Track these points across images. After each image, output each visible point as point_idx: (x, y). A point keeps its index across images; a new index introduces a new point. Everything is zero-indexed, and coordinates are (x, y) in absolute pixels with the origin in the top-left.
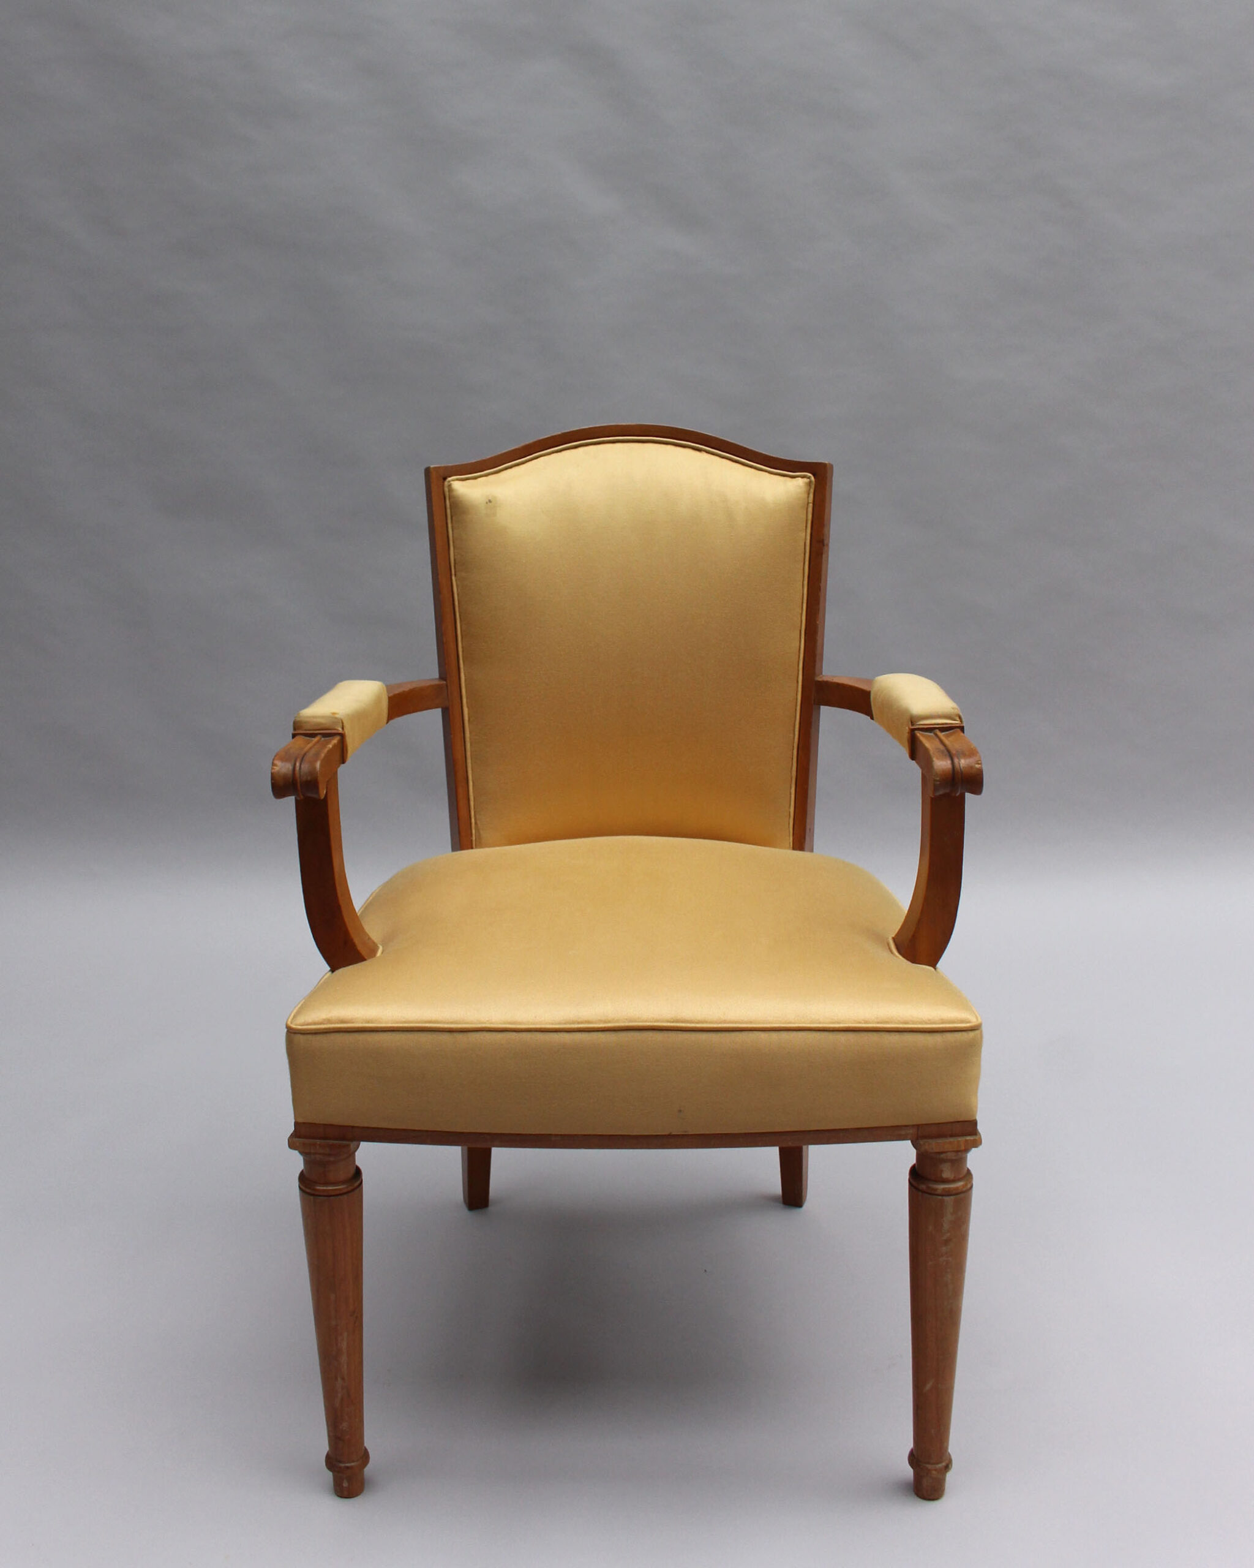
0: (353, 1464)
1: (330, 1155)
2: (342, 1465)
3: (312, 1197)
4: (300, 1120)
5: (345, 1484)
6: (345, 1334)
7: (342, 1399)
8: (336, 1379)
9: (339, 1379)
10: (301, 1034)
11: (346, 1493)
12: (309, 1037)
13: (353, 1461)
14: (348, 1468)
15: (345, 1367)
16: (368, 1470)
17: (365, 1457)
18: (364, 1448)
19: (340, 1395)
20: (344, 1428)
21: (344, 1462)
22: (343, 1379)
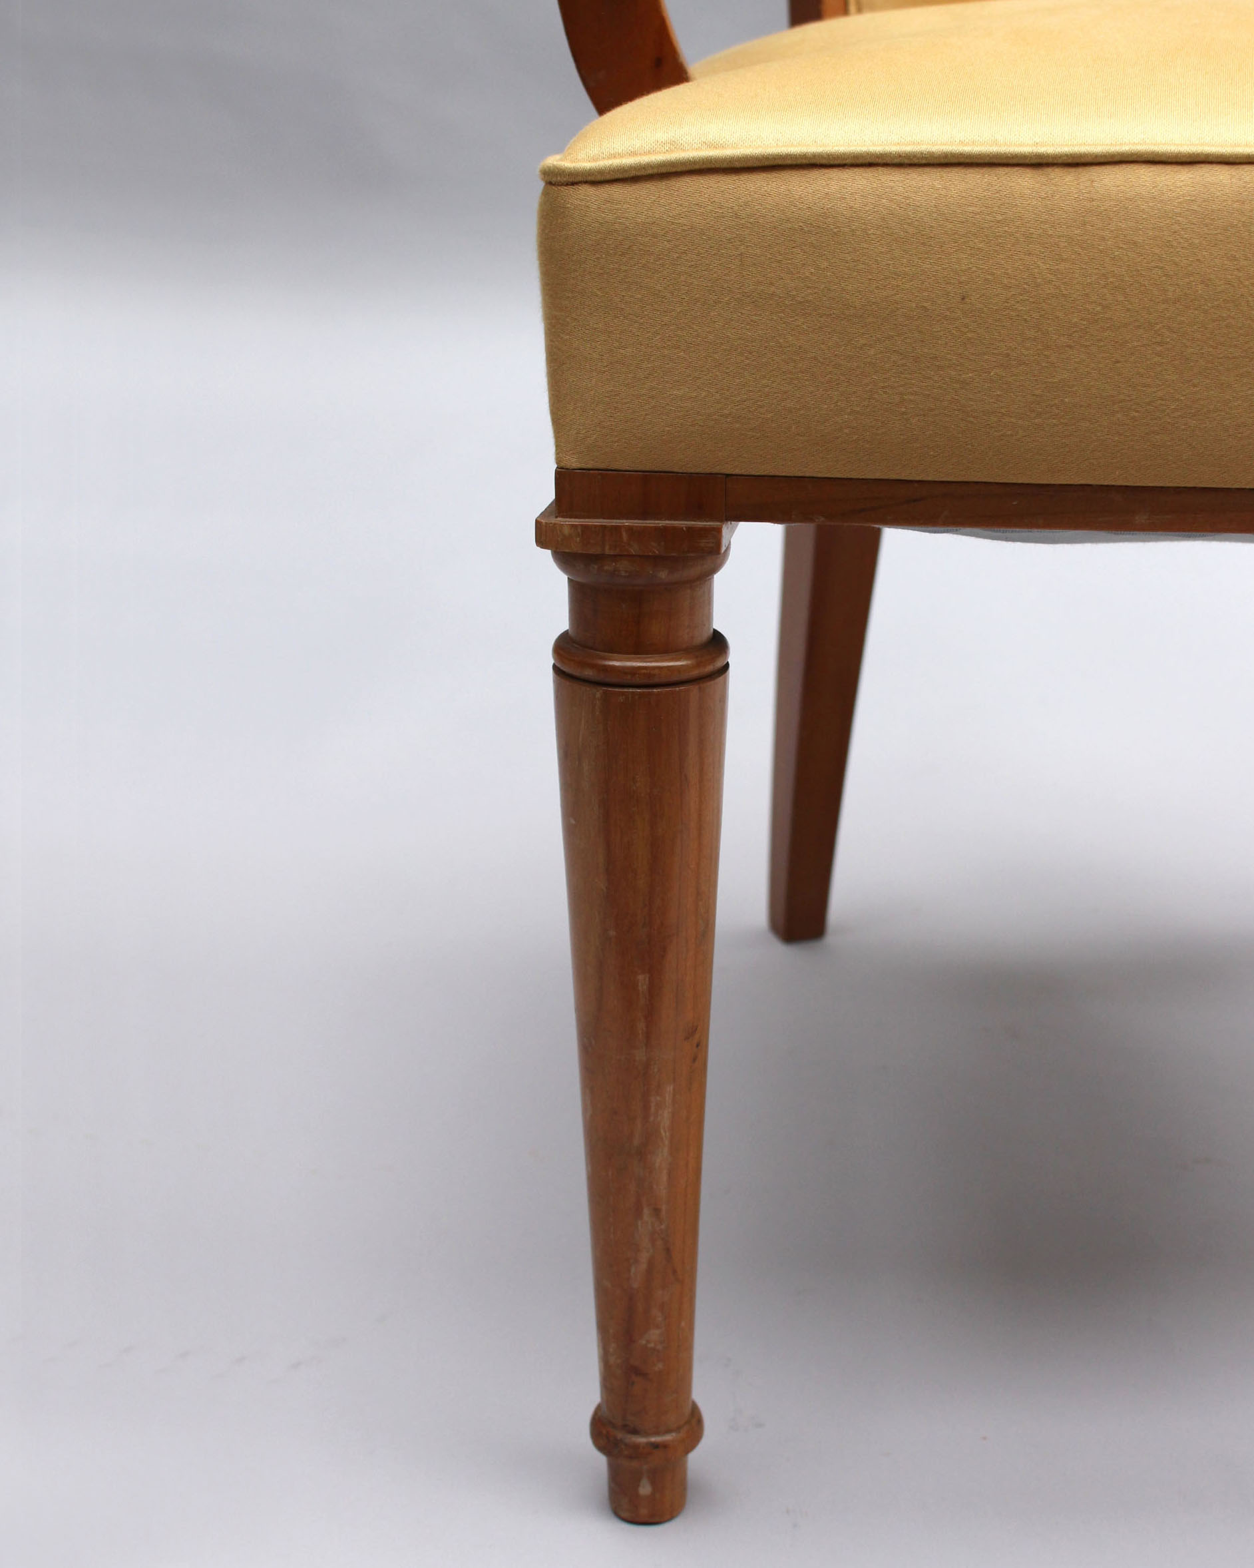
0: (668, 1438)
1: (657, 560)
2: (641, 1440)
3: (599, 693)
4: (573, 462)
5: (645, 1489)
6: (670, 1088)
7: (651, 1263)
8: (638, 1213)
9: (646, 1211)
10: (594, 183)
11: (644, 1512)
12: (617, 191)
13: (668, 1431)
14: (656, 1446)
15: (664, 1177)
16: (696, 1460)
17: (692, 1427)
18: (690, 1403)
19: (644, 1257)
20: (652, 1345)
21: (647, 1434)
22: (656, 1211)
